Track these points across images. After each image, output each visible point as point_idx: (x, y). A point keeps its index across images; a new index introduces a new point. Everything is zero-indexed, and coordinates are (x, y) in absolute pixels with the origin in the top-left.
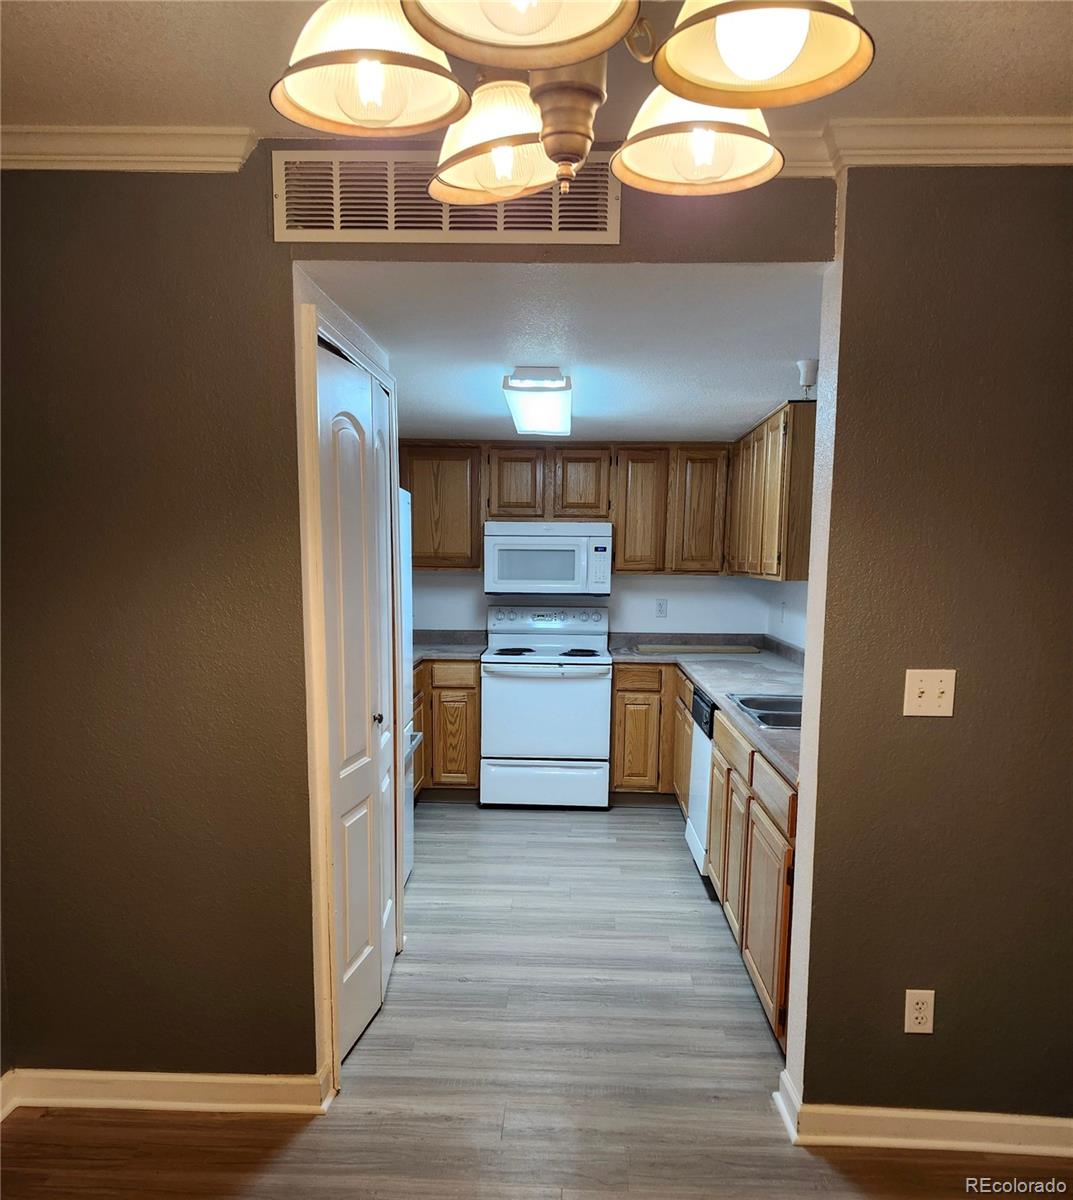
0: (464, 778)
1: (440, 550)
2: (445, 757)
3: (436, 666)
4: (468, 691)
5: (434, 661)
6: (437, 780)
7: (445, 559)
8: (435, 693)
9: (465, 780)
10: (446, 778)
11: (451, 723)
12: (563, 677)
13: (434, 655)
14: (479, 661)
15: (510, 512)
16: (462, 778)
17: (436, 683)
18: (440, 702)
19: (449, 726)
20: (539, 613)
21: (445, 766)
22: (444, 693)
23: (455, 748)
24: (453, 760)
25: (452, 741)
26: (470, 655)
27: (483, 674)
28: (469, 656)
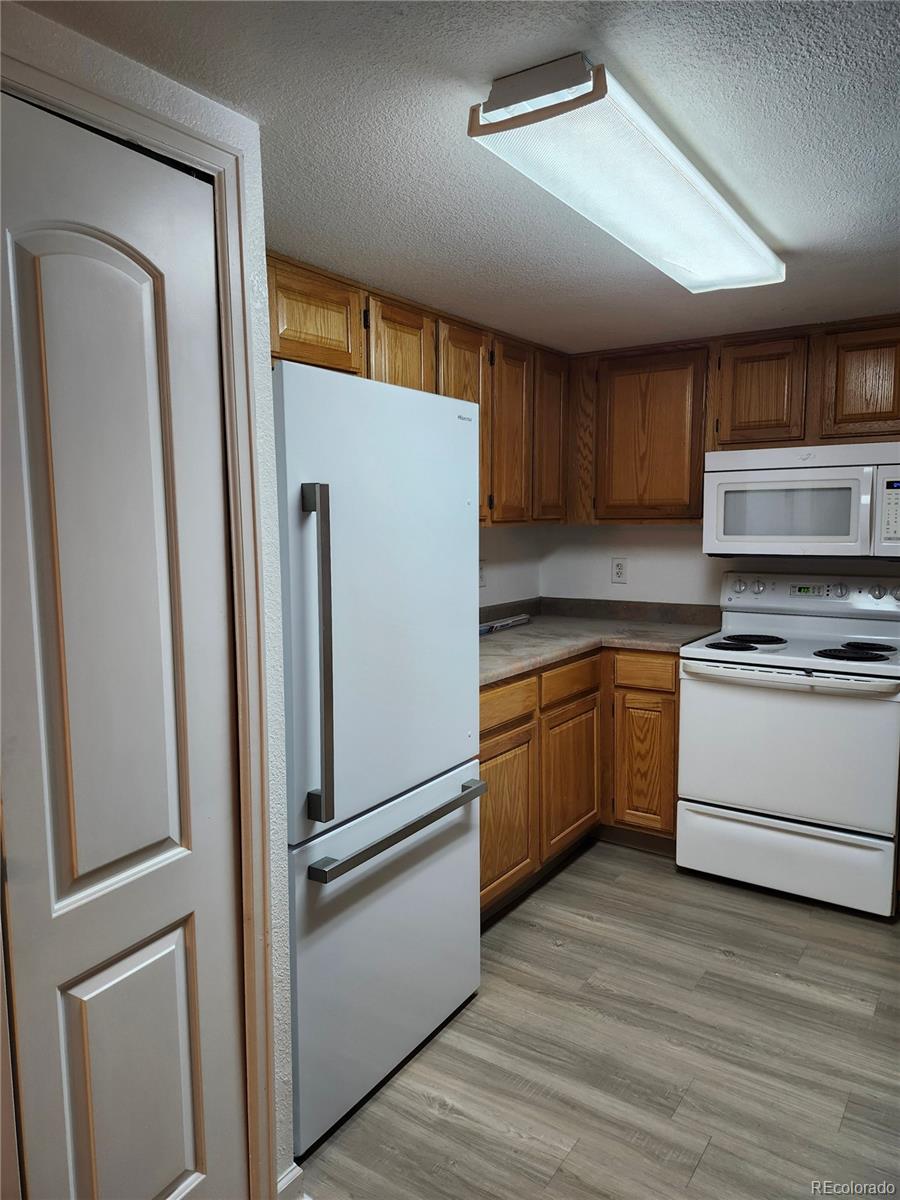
0: (654, 820)
1: (646, 497)
2: (630, 787)
3: (619, 657)
4: (664, 696)
5: (617, 650)
6: (619, 817)
7: (653, 507)
8: (618, 694)
9: (658, 826)
10: (631, 816)
11: (638, 738)
12: (812, 692)
13: (616, 640)
14: (677, 654)
15: (746, 437)
16: (654, 821)
17: (620, 681)
18: (625, 708)
19: (637, 745)
20: (802, 585)
21: (630, 800)
22: (630, 696)
23: (644, 775)
24: (640, 793)
25: (638, 764)
26: (667, 645)
27: (682, 675)
28: (665, 646)
